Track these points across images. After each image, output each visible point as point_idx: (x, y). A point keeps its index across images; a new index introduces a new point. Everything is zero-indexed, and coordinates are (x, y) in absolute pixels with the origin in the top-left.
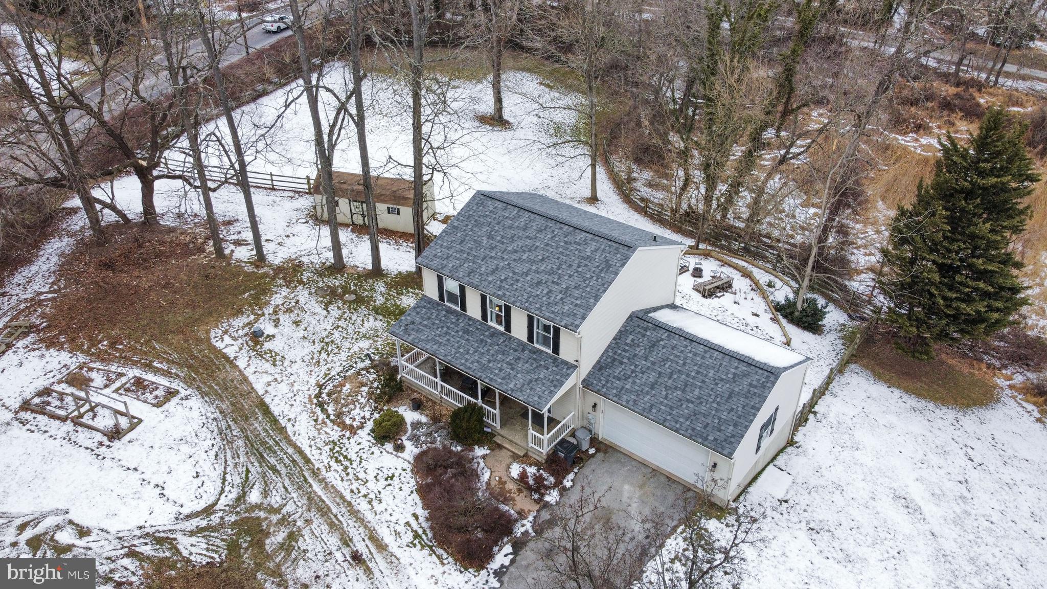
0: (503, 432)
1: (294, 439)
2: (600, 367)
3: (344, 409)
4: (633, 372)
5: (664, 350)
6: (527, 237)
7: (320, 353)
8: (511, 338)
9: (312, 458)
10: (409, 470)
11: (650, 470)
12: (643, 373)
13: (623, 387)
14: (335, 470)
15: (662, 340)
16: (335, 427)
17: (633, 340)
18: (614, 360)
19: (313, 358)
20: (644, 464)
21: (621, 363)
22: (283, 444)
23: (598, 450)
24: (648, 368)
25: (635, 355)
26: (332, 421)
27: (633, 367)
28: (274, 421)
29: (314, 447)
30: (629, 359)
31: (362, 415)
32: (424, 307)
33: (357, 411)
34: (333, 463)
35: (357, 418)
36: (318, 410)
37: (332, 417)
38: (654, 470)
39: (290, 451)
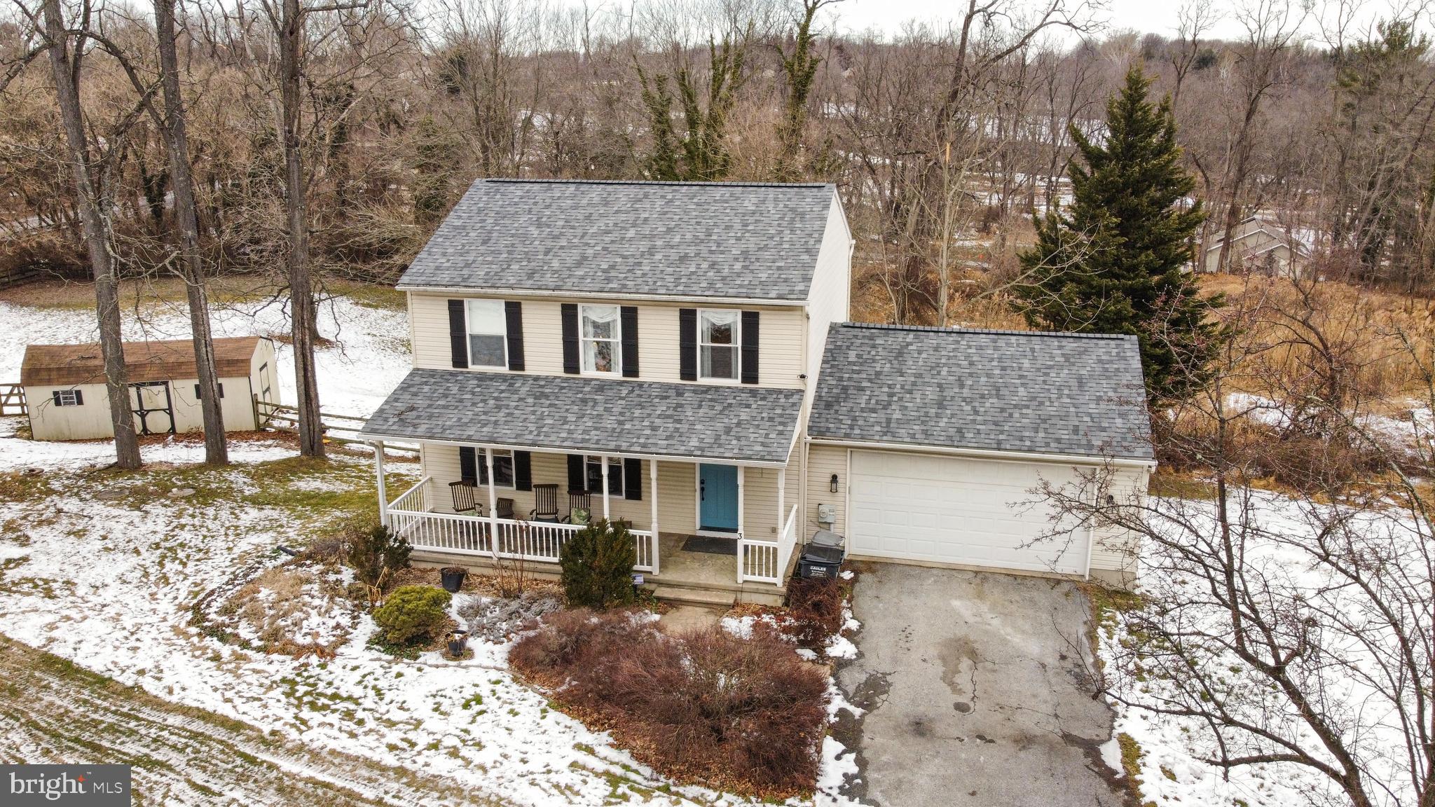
0: (670, 576)
1: (174, 699)
2: (825, 404)
3: (281, 623)
4: (891, 395)
5: (924, 355)
6: (617, 212)
7: (161, 564)
8: (641, 385)
9: (245, 719)
10: (507, 680)
11: (972, 575)
12: (910, 392)
13: (889, 421)
14: (321, 725)
15: (911, 344)
16: (275, 657)
17: (859, 356)
18: (845, 389)
19: (146, 574)
20: (952, 570)
21: (863, 389)
22: (146, 713)
23: (857, 572)
24: (914, 384)
25: (878, 374)
26: (258, 649)
27: (886, 389)
28: (101, 682)
29: (238, 701)
30: (870, 381)
31: (332, 623)
32: (426, 383)
33: (315, 620)
34: (306, 713)
35: (322, 631)
36: (214, 643)
37: (256, 643)
38: (976, 573)
39: (175, 720)
